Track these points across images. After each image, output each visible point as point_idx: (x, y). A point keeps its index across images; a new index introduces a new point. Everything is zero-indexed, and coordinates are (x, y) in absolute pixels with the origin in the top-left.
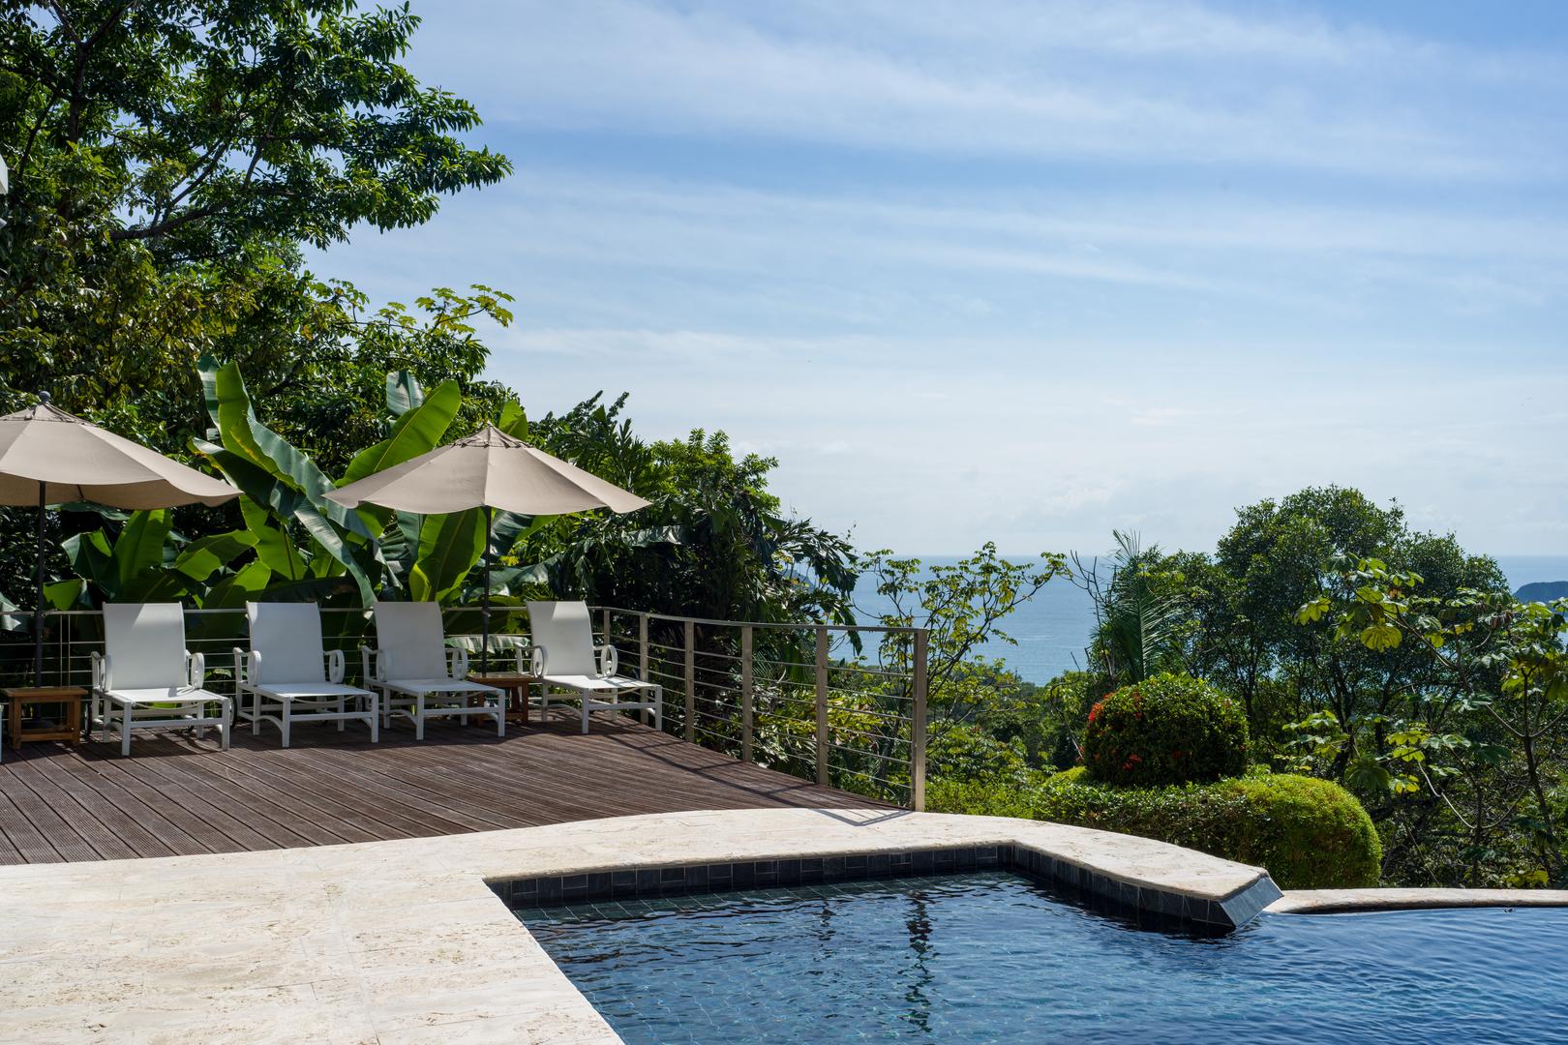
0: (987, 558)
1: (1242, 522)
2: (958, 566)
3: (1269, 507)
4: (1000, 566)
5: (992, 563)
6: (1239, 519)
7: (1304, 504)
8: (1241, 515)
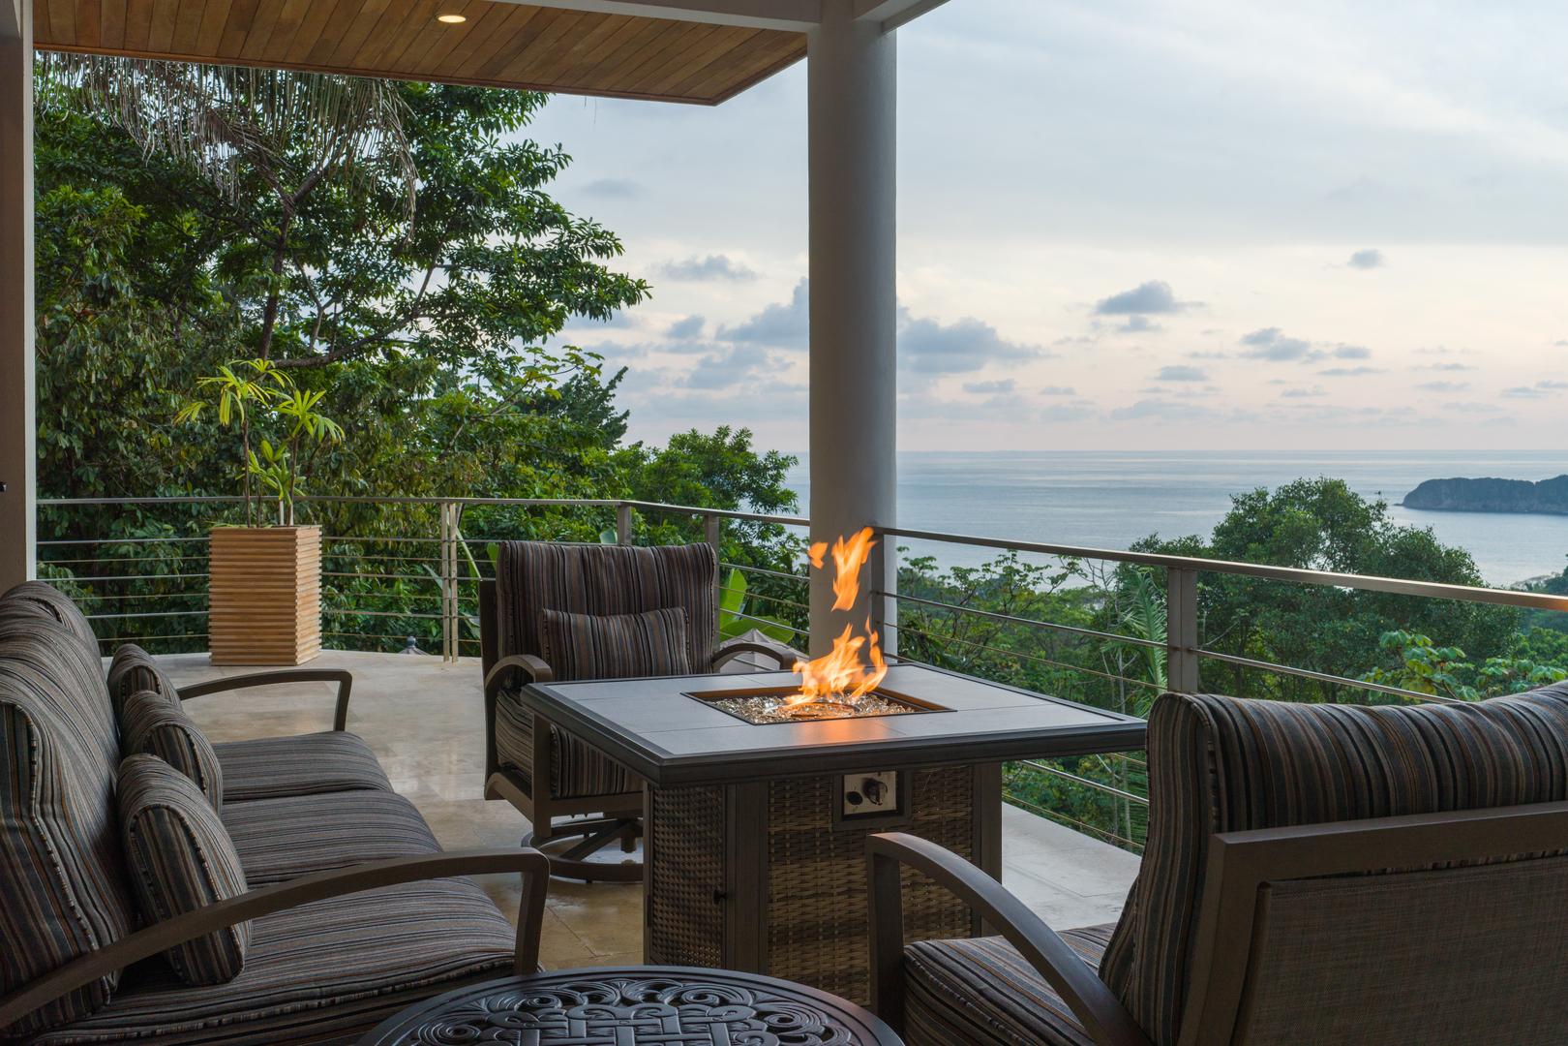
0: (1009, 562)
1: (1237, 508)
2: (981, 569)
3: (1262, 495)
4: (1022, 568)
5: (1014, 565)
6: (1234, 505)
7: (1295, 494)
8: (1236, 501)
